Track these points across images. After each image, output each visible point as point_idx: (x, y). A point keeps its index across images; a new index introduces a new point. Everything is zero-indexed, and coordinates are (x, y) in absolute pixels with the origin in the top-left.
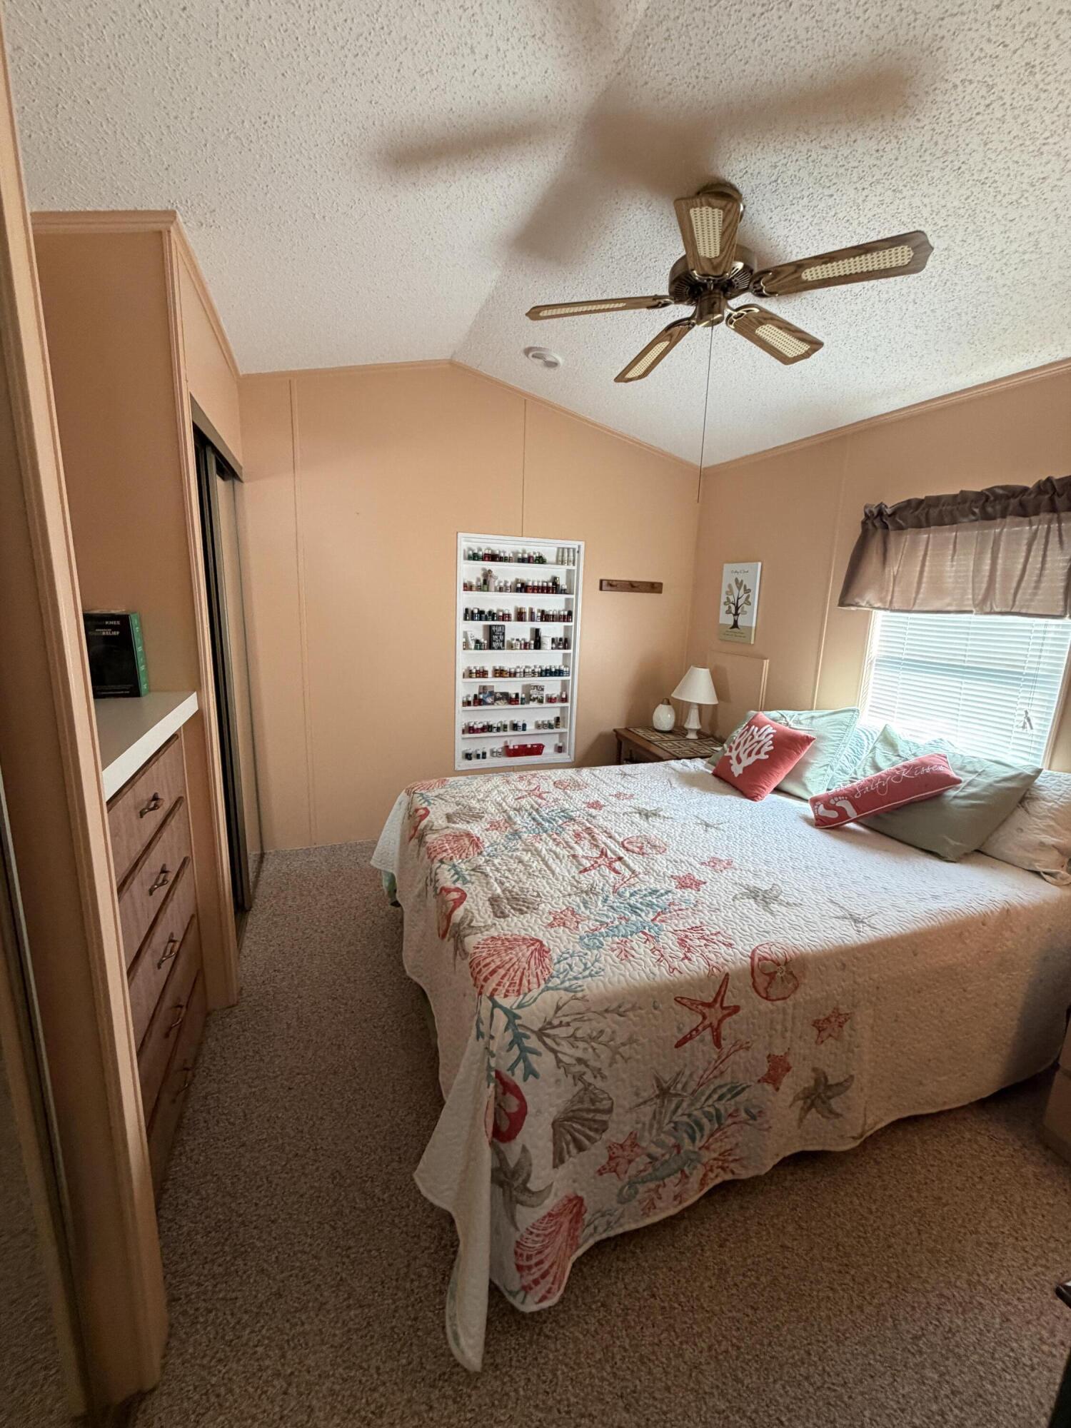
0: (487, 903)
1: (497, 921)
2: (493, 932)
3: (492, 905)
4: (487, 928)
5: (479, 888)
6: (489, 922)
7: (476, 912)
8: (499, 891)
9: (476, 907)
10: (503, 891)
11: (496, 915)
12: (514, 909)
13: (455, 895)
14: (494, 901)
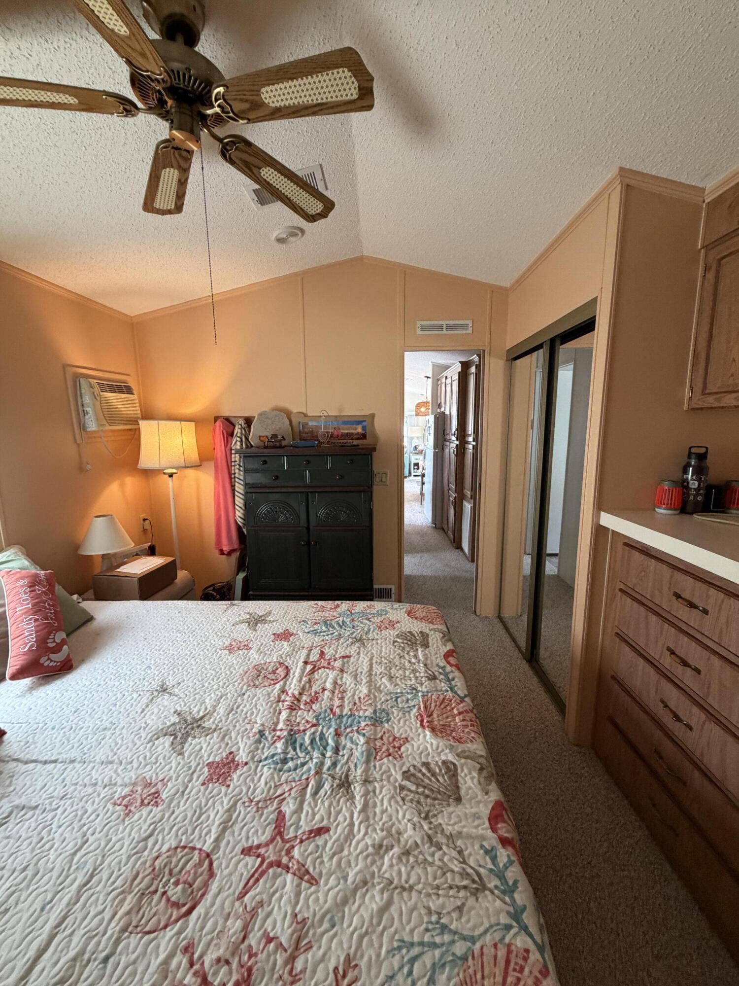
0: (430, 645)
1: (428, 632)
2: (432, 626)
3: (428, 643)
4: (435, 630)
5: (434, 658)
6: (432, 632)
7: (439, 641)
8: (420, 650)
9: (438, 647)
10: (417, 650)
11: (428, 635)
12: (415, 637)
13: (451, 660)
14: (426, 645)
